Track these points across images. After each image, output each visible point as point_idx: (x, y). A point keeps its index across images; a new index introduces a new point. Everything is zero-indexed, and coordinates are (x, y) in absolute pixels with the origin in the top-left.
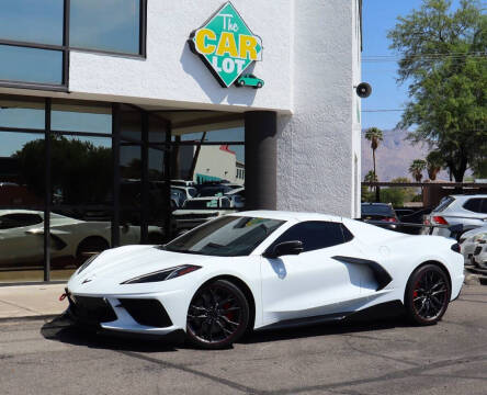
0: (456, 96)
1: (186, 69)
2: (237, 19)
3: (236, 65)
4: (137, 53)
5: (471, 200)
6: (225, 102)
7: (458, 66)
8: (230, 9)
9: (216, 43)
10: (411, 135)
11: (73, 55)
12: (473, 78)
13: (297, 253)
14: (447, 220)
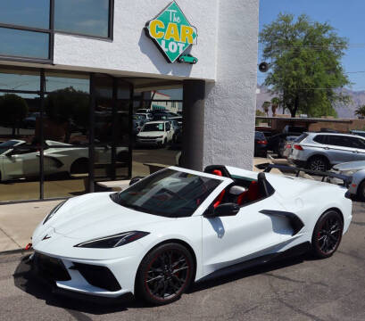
0: (295, 70)
2: (180, 14)
3: (178, 47)
5: (318, 136)
6: (170, 74)
7: (297, 53)
8: (175, 6)
9: (164, 30)
10: (269, 91)
11: (57, 36)
14: (304, 148)
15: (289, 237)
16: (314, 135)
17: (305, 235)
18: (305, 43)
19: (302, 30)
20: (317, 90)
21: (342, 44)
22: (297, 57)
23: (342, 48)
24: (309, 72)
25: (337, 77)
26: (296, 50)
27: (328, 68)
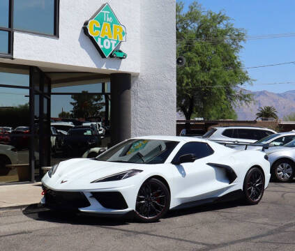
0: (189, 66)
1: (82, 45)
3: (111, 44)
4: (53, 34)
5: (226, 130)
6: (104, 67)
7: (189, 47)
8: (108, 8)
9: (100, 29)
12: (198, 54)
13: (193, 161)
15: (227, 185)
16: (222, 129)
17: (238, 185)
18: (199, 35)
19: (194, 19)
20: (215, 89)
21: (240, 36)
22: (190, 50)
23: (240, 40)
24: (205, 68)
25: (236, 73)
26: (188, 44)
27: (226, 63)
